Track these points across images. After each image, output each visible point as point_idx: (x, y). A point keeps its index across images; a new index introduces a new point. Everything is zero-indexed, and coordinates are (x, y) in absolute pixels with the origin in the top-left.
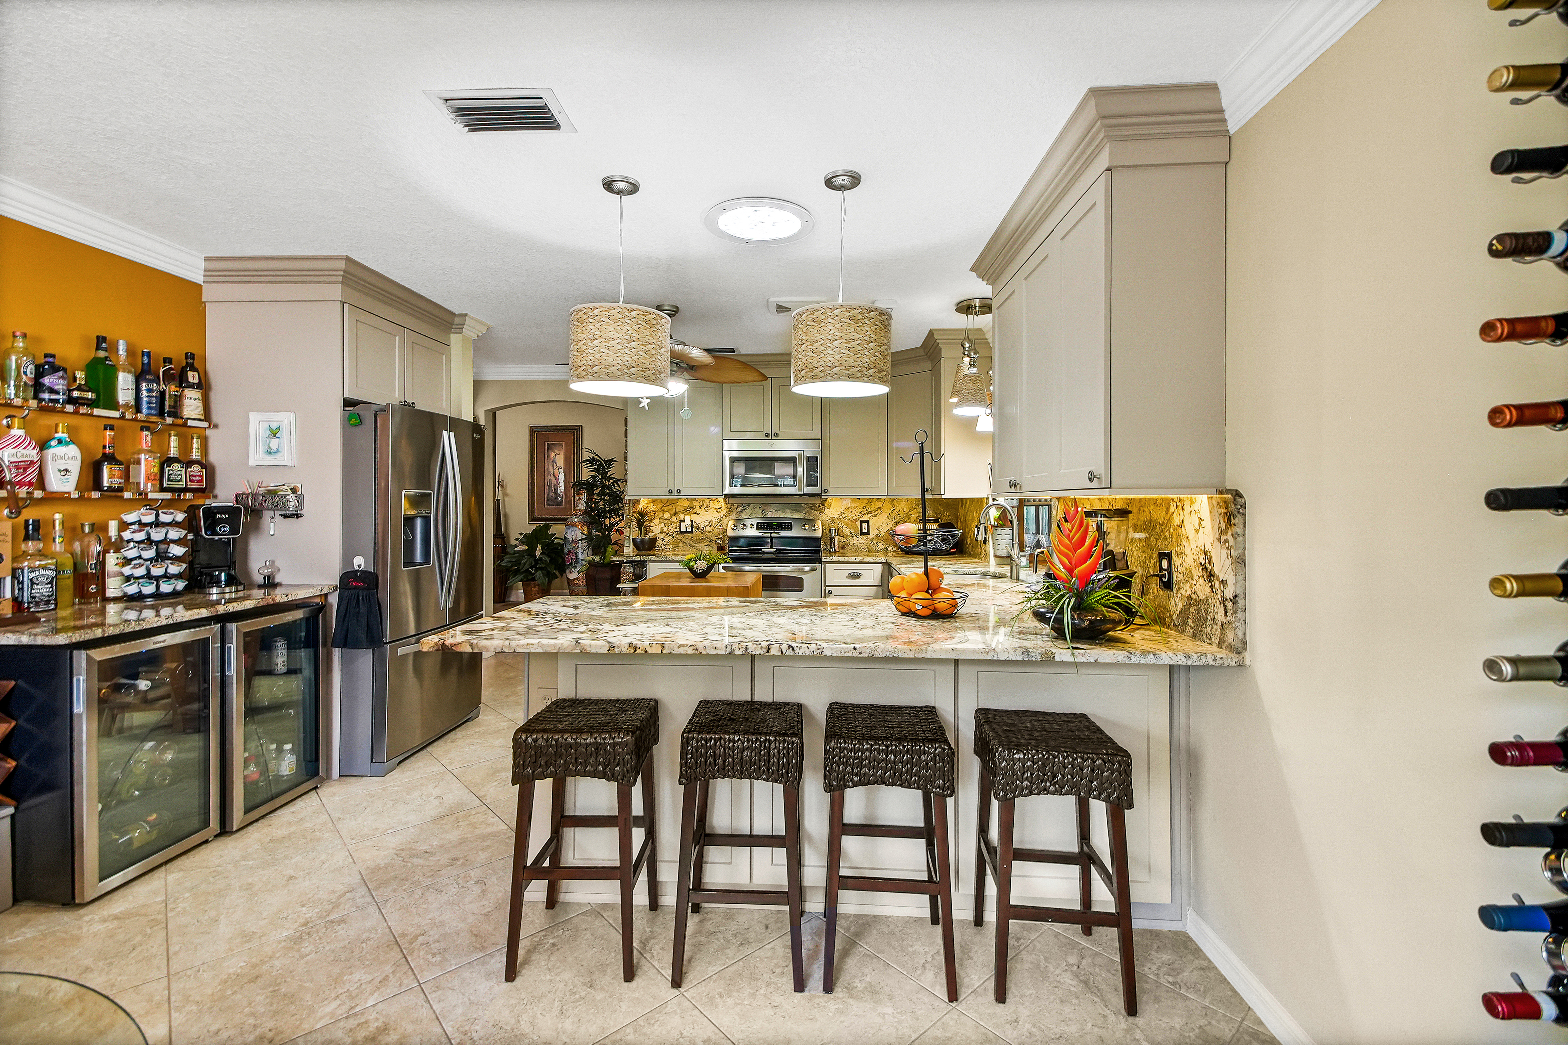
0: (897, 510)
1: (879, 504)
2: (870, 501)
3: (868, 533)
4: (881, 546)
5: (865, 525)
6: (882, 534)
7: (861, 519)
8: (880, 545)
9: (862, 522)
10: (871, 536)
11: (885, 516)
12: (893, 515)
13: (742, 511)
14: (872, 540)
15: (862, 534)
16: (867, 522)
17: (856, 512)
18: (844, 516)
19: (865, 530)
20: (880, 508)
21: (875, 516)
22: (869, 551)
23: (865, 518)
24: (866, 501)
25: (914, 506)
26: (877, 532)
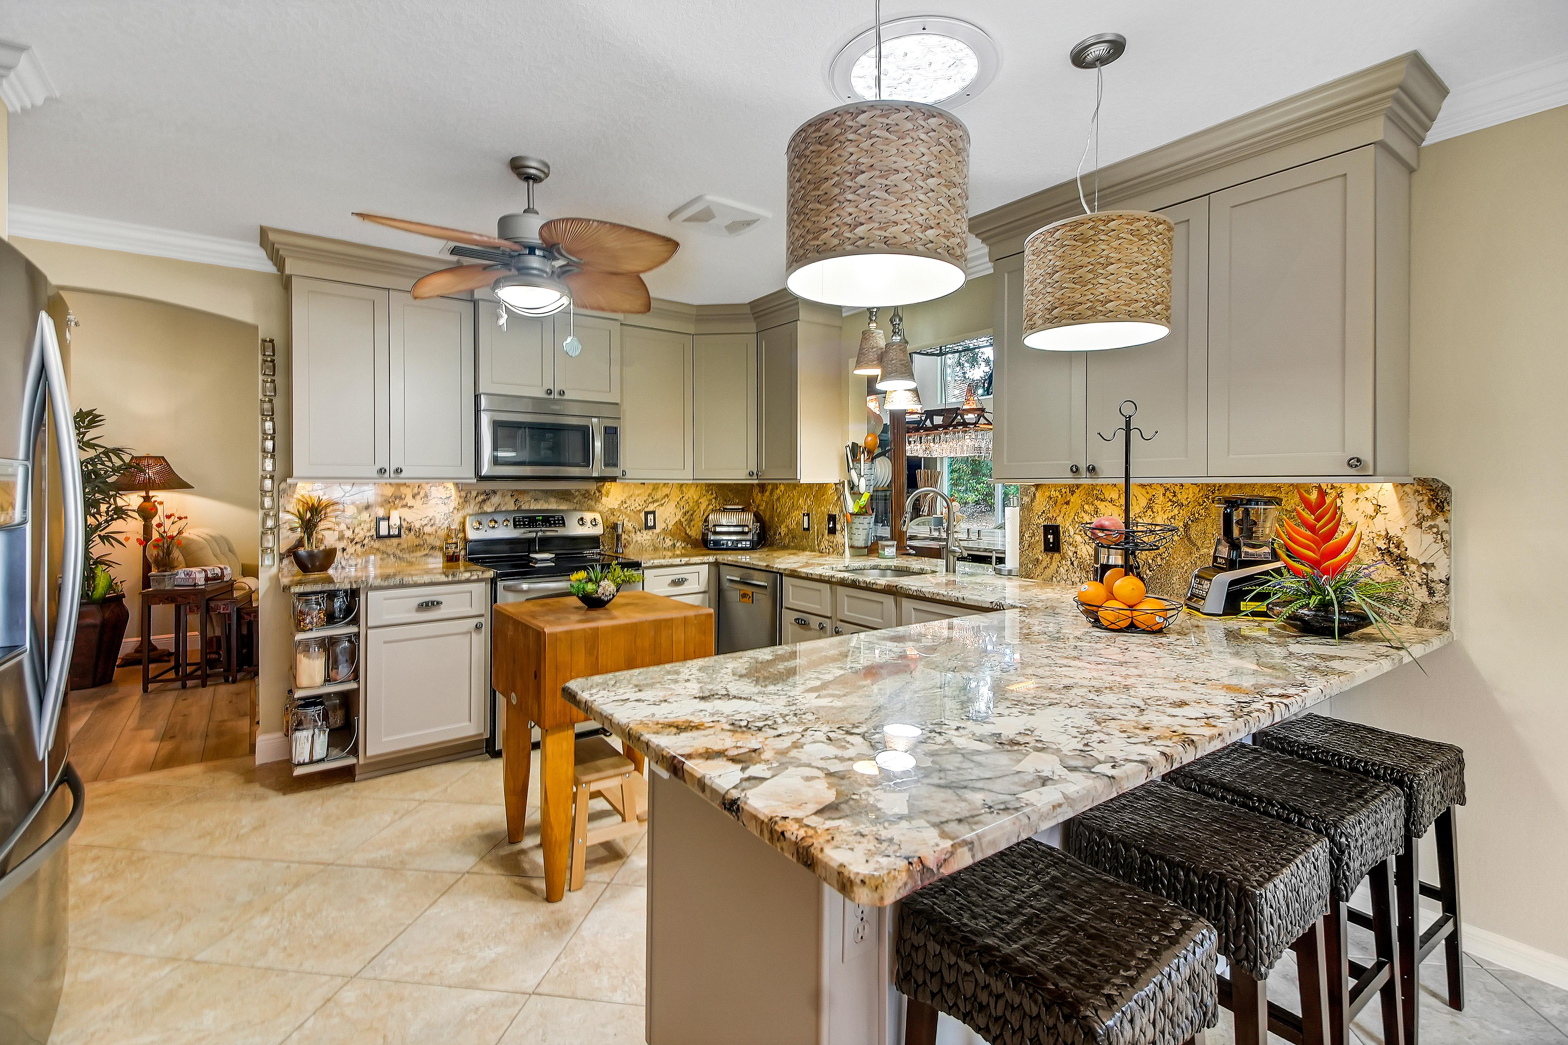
0: (686, 497)
1: (666, 491)
2: (656, 487)
3: (654, 527)
4: (669, 543)
5: (650, 517)
6: (670, 527)
7: (646, 510)
8: (667, 540)
9: (647, 513)
10: (658, 530)
11: (673, 504)
12: (682, 503)
13: (484, 501)
14: (658, 535)
15: (647, 528)
16: (654, 513)
17: (640, 500)
18: (625, 506)
19: (650, 524)
20: (667, 495)
21: (662, 505)
22: (656, 549)
23: (651, 508)
24: (651, 487)
25: (704, 492)
26: (664, 526)
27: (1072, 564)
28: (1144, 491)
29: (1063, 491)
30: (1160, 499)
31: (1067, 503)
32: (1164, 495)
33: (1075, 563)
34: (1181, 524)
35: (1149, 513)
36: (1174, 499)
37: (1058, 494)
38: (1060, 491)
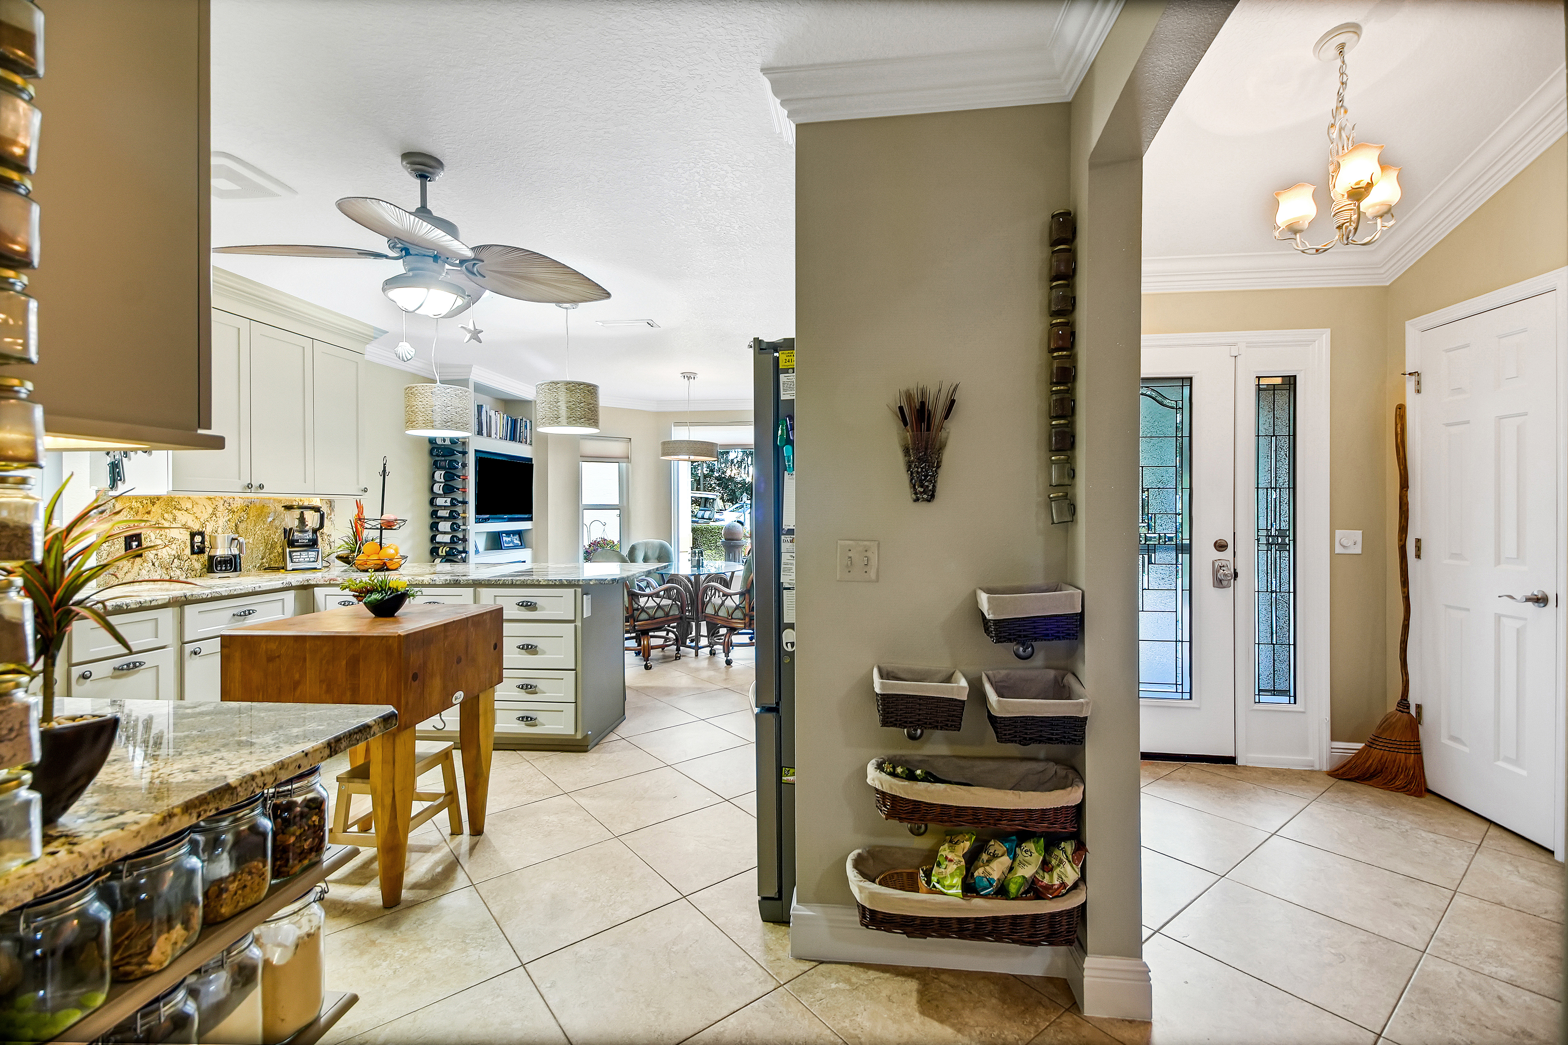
27: (153, 564)
28: (210, 502)
29: (145, 502)
30: (221, 508)
31: (148, 513)
32: (223, 505)
33: (156, 564)
34: (234, 525)
35: (214, 518)
36: (230, 508)
37: (139, 504)
38: (141, 502)
